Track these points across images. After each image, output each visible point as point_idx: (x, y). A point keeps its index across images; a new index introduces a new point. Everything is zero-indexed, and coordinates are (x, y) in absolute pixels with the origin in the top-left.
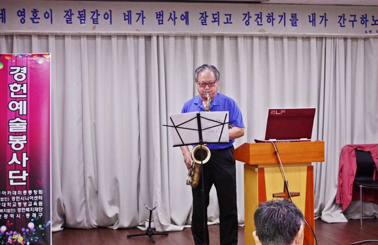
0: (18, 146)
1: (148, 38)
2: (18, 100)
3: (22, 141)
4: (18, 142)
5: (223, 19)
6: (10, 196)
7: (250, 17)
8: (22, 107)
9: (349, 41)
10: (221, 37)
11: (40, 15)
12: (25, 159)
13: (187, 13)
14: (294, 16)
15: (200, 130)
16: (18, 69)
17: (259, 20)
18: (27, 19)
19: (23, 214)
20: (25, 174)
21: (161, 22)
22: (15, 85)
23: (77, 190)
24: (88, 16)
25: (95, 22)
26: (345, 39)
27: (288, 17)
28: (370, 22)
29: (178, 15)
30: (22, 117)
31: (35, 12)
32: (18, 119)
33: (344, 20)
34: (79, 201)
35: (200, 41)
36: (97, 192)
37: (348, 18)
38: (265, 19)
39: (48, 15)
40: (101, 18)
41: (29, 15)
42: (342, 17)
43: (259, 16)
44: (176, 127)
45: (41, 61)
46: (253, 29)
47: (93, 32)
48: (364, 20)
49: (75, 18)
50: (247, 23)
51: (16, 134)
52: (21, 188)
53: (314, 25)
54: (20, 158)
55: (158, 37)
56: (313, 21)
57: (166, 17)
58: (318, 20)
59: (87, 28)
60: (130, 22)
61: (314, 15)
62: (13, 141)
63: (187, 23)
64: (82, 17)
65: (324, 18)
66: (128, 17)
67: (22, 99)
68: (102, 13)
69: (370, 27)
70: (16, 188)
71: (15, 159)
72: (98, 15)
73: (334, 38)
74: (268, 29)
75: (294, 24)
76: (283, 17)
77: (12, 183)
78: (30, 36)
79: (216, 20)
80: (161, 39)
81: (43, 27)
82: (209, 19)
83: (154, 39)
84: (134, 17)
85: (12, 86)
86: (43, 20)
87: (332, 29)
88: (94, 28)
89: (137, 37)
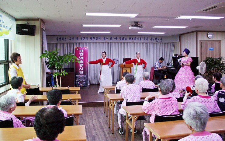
0: (81, 66)
1: (108, 43)
2: (81, 56)
3: (82, 65)
4: (81, 65)
5: (125, 39)
6: (80, 76)
7: (130, 38)
8: (82, 58)
9: (153, 44)
10: (124, 43)
12: (83, 69)
13: (117, 38)
14: (140, 38)
16: (81, 50)
18: (83, 39)
19: (82, 80)
20: (83, 72)
21: (111, 40)
22: (81, 53)
23: (93, 76)
24: (96, 38)
25: (97, 40)
26: (152, 43)
27: (139, 38)
28: (158, 39)
29: (115, 38)
30: (82, 60)
31: (84, 38)
34: (93, 78)
35: (120, 44)
36: (97, 77)
37: (153, 38)
38: (134, 39)
39: (87, 38)
40: (98, 39)
41: (83, 38)
42: (151, 38)
43: (133, 38)
45: (86, 48)
46: (131, 41)
47: (96, 42)
48: (156, 39)
49: (93, 39)
50: (130, 40)
51: (81, 64)
52: (82, 75)
53: (145, 40)
54: (82, 69)
56: (145, 39)
57: (112, 38)
58: (146, 39)
59: (95, 41)
60: (104, 40)
62: (80, 65)
63: (117, 40)
65: (147, 38)
66: (104, 39)
67: (82, 56)
68: (98, 38)
69: (157, 41)
70: (81, 75)
71: (81, 69)
73: (149, 43)
74: (135, 41)
75: (140, 40)
76: (138, 38)
77: (80, 74)
78: (83, 43)
81: (86, 41)
82: (122, 39)
83: (110, 43)
84: (105, 39)
87: (149, 41)
89: (106, 43)
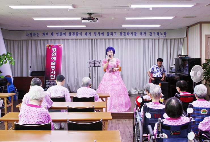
0: (53, 69)
1: (92, 39)
3: (54, 67)
5: (114, 34)
7: (122, 33)
8: (55, 59)
9: (153, 40)
10: (113, 39)
11: (62, 34)
12: (55, 72)
13: (103, 32)
14: (135, 33)
15: (95, 64)
16: (54, 49)
17: (125, 34)
20: (54, 76)
21: (95, 35)
22: (53, 53)
25: (77, 35)
27: (134, 33)
28: (160, 34)
29: (101, 33)
30: (54, 61)
31: (61, 33)
32: (53, 62)
33: (151, 34)
35: (107, 40)
37: (153, 33)
38: (126, 34)
39: (64, 34)
40: (79, 34)
41: (59, 34)
43: (125, 33)
44: (90, 63)
45: (60, 47)
46: (123, 37)
47: (76, 38)
48: (158, 34)
49: (72, 34)
50: (121, 35)
55: (95, 39)
56: (141, 34)
57: (97, 33)
58: (143, 34)
59: (75, 37)
60: (87, 35)
61: (142, 32)
63: (103, 35)
64: (74, 34)
65: (145, 33)
66: (86, 34)
67: (55, 57)
68: (79, 33)
69: (160, 36)
70: (52, 80)
71: (52, 72)
72: (78, 33)
73: (148, 39)
74: (127, 37)
75: (135, 35)
76: (132, 33)
77: (51, 78)
78: (60, 39)
79: (112, 34)
80: (96, 40)
81: (63, 37)
82: (110, 34)
83: (94, 40)
84: (88, 34)
85: (52, 53)
86: (63, 35)
87: (148, 36)
88: (77, 37)
89: (88, 39)
